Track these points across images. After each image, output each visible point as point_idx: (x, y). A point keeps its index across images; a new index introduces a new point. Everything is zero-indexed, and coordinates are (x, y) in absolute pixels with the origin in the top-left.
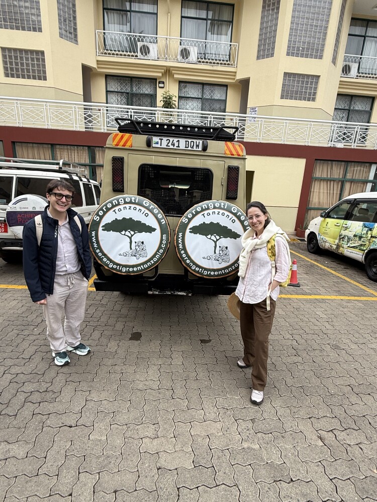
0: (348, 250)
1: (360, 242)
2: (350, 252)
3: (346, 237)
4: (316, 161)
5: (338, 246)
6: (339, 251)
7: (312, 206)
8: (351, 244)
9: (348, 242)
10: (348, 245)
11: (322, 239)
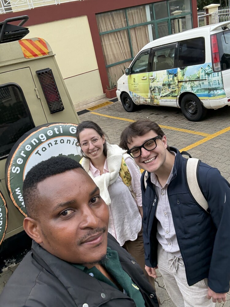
0: (162, 100)
1: (171, 90)
2: (165, 101)
3: (157, 89)
4: (96, 15)
5: (152, 99)
6: (154, 103)
7: (109, 63)
8: (163, 93)
9: (159, 92)
10: (161, 96)
11: (135, 96)
